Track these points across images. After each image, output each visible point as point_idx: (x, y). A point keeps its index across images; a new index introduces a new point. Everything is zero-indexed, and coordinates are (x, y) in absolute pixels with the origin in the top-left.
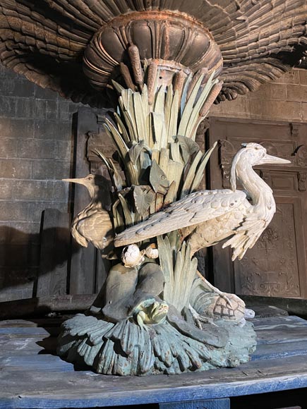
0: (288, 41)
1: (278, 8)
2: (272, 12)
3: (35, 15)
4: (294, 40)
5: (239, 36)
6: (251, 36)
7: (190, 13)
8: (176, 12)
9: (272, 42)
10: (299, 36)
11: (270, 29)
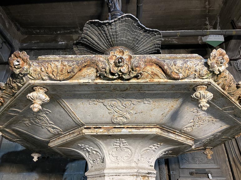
0: (153, 49)
1: (146, 42)
2: (145, 43)
3: (91, 51)
4: (155, 49)
5: (138, 50)
6: (141, 49)
7: (124, 46)
8: (121, 46)
9: (148, 50)
10: (156, 48)
11: (146, 47)
